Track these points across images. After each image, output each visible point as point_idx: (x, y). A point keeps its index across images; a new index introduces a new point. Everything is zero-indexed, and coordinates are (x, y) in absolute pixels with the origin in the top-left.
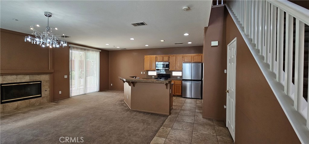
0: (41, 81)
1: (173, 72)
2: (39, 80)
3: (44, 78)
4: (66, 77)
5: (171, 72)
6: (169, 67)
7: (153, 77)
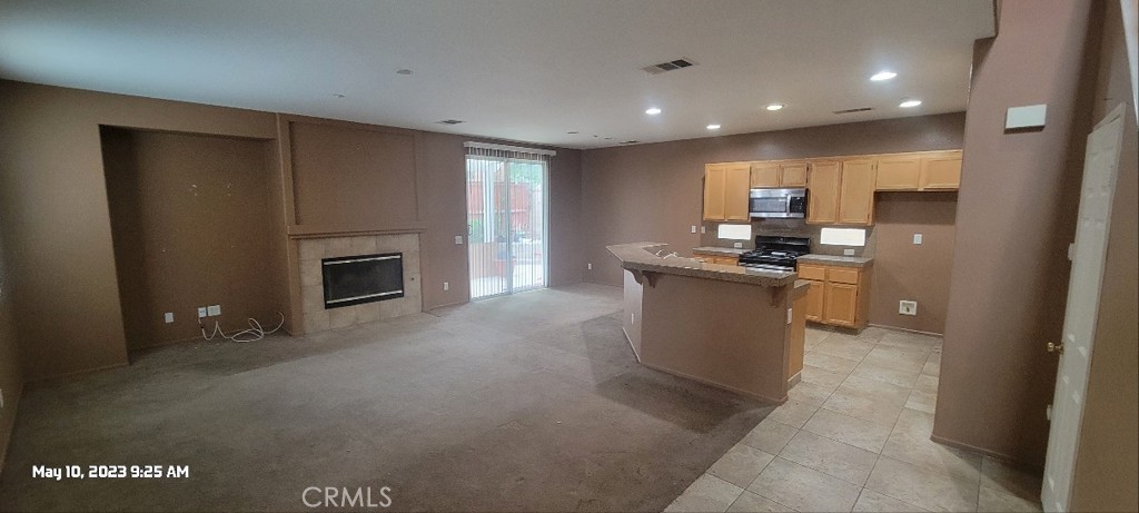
0: (401, 254)
1: (824, 231)
2: (396, 250)
3: (407, 245)
4: (459, 240)
5: (817, 228)
6: (805, 211)
7: (736, 245)
